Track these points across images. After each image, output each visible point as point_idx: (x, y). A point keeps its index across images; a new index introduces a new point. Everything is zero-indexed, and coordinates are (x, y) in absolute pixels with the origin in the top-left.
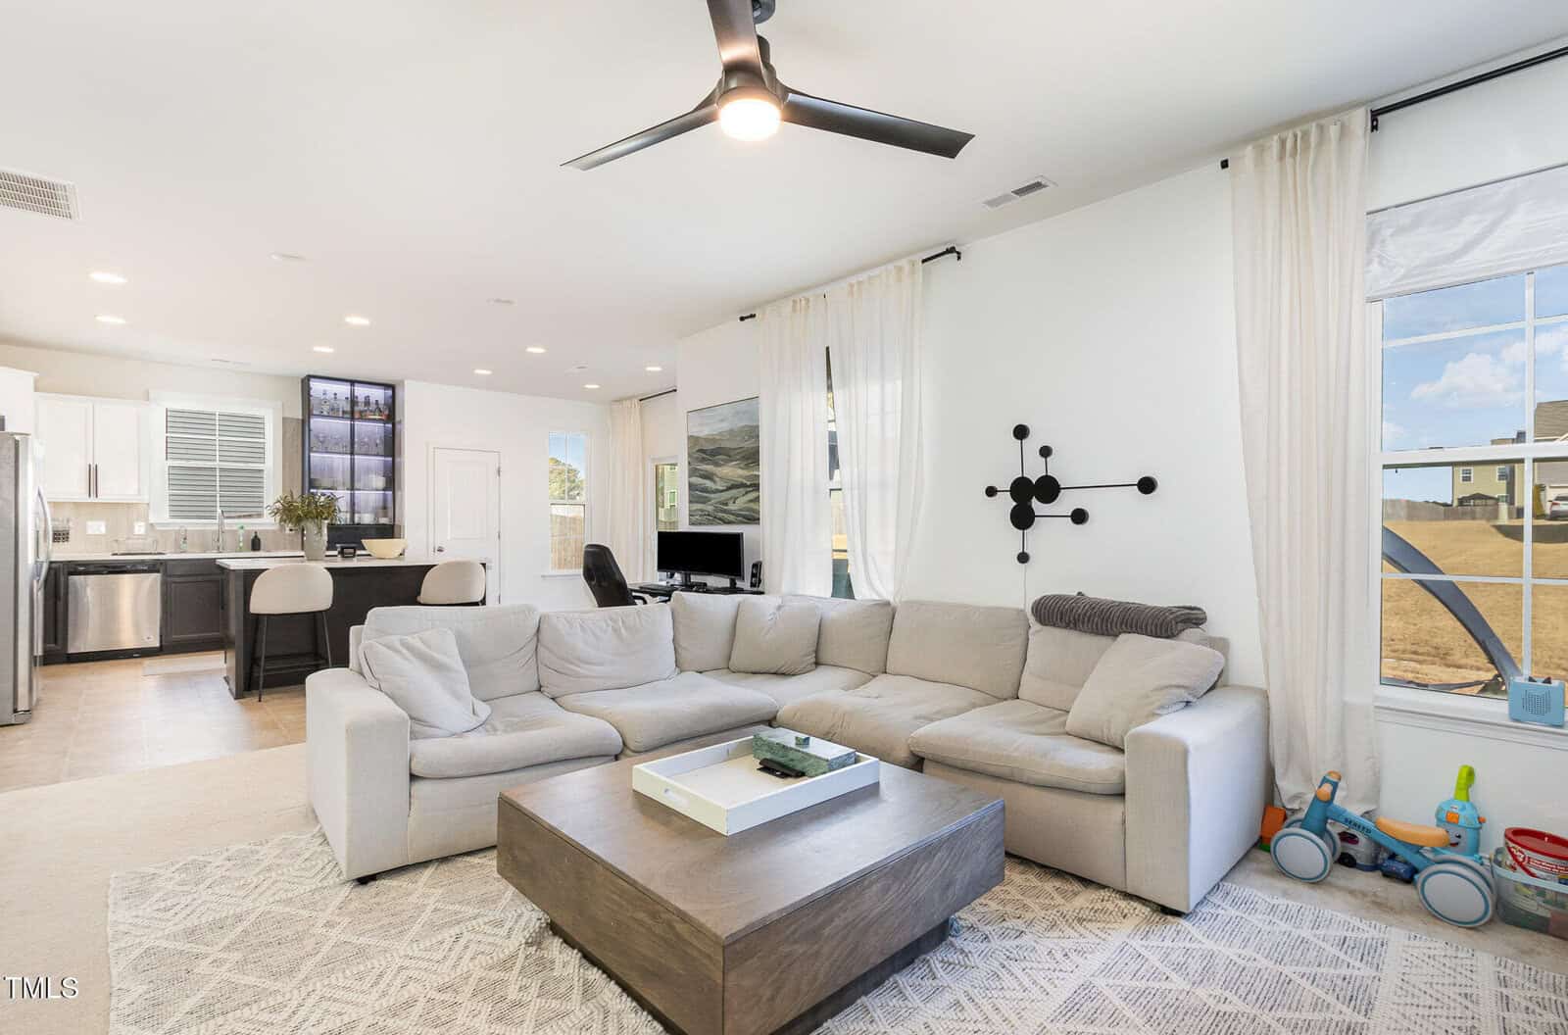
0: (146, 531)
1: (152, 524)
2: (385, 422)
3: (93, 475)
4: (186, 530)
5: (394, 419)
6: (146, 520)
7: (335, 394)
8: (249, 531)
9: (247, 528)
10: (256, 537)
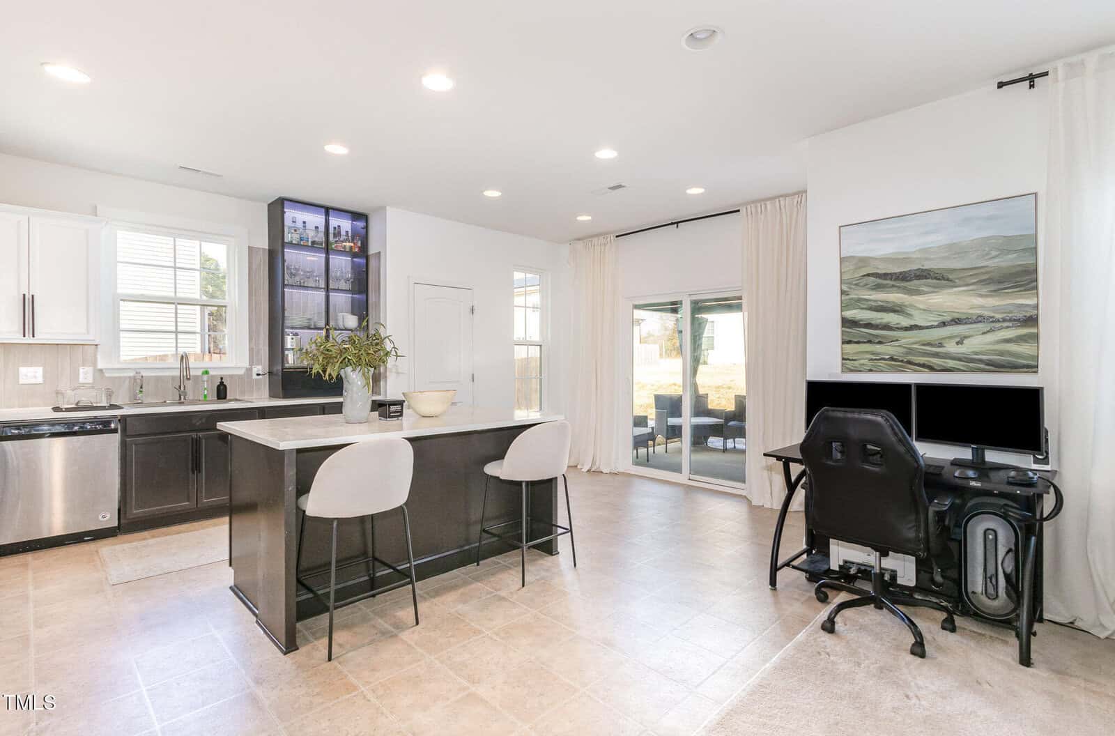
0: (94, 379)
1: (101, 370)
2: (354, 255)
3: (28, 306)
4: (142, 377)
5: (367, 251)
6: (94, 363)
7: (304, 222)
8: (212, 376)
9: (212, 373)
10: (222, 383)
